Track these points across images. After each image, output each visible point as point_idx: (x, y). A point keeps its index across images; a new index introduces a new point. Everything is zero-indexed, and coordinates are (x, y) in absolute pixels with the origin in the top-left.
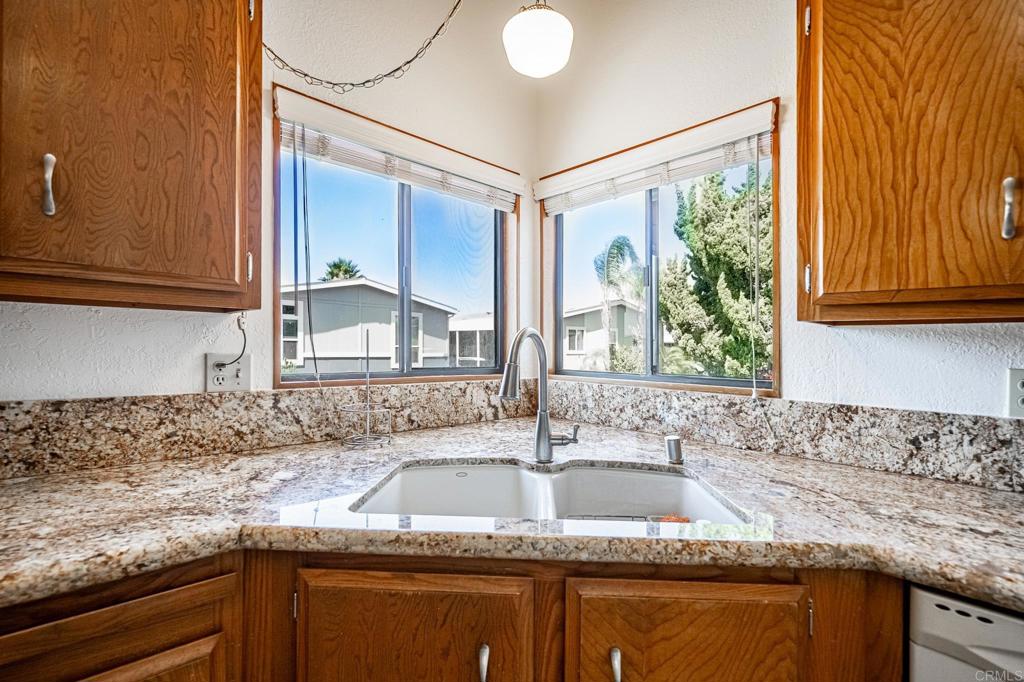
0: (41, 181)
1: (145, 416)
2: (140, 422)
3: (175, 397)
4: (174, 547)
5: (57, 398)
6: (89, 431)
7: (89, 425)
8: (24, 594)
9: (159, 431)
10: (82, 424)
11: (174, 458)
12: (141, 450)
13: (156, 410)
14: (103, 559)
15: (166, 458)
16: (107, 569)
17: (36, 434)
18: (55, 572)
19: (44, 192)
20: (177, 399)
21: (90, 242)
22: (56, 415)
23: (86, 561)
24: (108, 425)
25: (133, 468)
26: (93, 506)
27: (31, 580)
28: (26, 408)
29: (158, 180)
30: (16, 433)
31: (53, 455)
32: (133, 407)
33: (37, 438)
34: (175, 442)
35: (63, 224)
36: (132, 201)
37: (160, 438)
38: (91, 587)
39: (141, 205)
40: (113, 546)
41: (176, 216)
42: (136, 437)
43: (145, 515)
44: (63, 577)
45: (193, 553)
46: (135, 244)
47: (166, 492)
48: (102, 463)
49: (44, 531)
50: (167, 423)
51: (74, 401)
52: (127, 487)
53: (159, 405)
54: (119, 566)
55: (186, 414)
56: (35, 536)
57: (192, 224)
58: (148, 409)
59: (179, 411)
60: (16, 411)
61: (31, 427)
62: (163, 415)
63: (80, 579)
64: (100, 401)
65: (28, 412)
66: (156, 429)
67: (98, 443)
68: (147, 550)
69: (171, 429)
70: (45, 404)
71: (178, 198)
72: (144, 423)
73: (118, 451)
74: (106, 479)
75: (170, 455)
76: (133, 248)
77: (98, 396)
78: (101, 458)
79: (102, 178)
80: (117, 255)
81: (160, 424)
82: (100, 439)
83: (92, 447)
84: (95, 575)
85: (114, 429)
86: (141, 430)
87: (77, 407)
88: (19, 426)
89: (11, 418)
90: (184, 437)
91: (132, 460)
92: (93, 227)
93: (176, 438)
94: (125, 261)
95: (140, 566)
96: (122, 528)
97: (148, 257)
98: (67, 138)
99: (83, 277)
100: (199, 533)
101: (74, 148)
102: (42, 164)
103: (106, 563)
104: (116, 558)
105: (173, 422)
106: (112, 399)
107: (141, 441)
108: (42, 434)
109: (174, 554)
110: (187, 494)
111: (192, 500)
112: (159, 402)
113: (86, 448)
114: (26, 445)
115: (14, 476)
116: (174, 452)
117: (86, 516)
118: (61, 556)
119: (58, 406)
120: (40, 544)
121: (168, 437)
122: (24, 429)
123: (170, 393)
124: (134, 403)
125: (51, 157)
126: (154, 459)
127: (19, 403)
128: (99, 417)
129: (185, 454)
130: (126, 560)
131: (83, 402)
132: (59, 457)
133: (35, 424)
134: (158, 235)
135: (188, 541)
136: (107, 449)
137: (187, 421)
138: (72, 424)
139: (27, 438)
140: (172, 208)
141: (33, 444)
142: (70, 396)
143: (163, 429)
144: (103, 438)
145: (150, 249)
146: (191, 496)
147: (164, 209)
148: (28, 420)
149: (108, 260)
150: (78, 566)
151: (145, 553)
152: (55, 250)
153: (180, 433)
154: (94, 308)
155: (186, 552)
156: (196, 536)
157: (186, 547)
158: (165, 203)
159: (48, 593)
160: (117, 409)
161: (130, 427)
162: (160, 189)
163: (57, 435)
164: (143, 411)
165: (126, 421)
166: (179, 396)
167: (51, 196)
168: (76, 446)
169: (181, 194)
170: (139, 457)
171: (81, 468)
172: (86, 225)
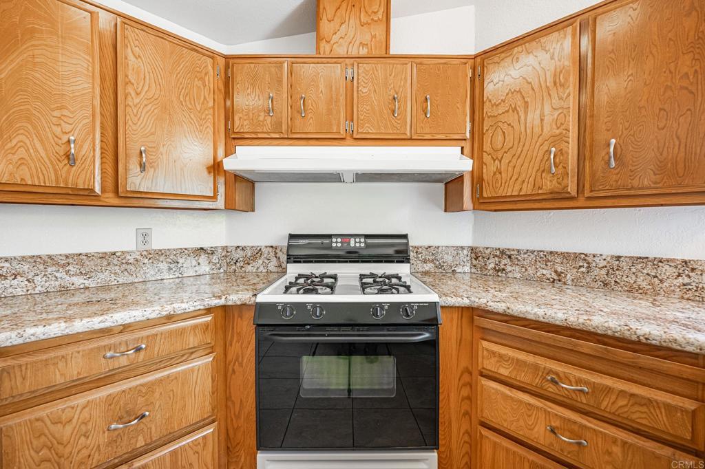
0: (608, 153)
1: (668, 270)
2: (665, 273)
3: (690, 261)
4: (668, 337)
5: (618, 254)
6: (634, 273)
7: (633, 270)
8: (594, 328)
9: (678, 281)
10: (630, 269)
11: (688, 299)
12: (664, 289)
13: (676, 267)
14: (628, 328)
15: (683, 298)
16: (629, 333)
17: (608, 270)
18: (606, 325)
19: (610, 158)
20: (692, 262)
21: (630, 176)
22: (617, 262)
23: (620, 326)
24: (645, 271)
25: (659, 298)
26: (629, 308)
27: (597, 324)
28: (604, 258)
29: (673, 132)
30: (599, 268)
31: (616, 282)
32: (660, 264)
33: (608, 272)
34: (690, 289)
35: (617, 171)
36: (655, 150)
37: (678, 284)
38: (620, 338)
39: (661, 150)
40: (634, 325)
41: (686, 149)
42: (661, 281)
43: (656, 319)
44: (609, 328)
45: (680, 345)
46: (657, 172)
47: (674, 313)
48: (640, 291)
49: (605, 310)
50: (684, 276)
51: (626, 257)
52: (651, 305)
53: (678, 265)
54: (636, 334)
55: (699, 273)
56: (601, 311)
57: (698, 151)
58: (670, 266)
59: (693, 270)
60: (599, 258)
61: (606, 267)
62: (681, 271)
63: (616, 332)
64: (640, 258)
65: (605, 260)
66: (676, 278)
67: (638, 280)
68: (651, 332)
69: (687, 280)
70: (612, 257)
71: (687, 138)
72: (668, 274)
73: (650, 287)
74: (640, 299)
75: (686, 297)
76: (655, 174)
77: (639, 256)
78: (640, 289)
79: (638, 142)
80: (646, 179)
81: (678, 276)
82: (640, 278)
83: (635, 282)
84: (623, 333)
85: (648, 274)
86: (665, 278)
87: (628, 260)
88: (601, 265)
89: (598, 261)
90: (697, 287)
91: (659, 294)
92: (633, 168)
93: (691, 287)
94: (650, 183)
95: (647, 339)
96: (641, 320)
97: (665, 178)
98: (621, 128)
99: (627, 194)
100: (686, 337)
101: (624, 132)
102: (609, 145)
103: (629, 330)
104: (635, 330)
105: (689, 276)
106: (647, 258)
107: (665, 284)
108: (611, 271)
109: (667, 341)
110: (689, 318)
111: (690, 322)
112: (678, 262)
113: (632, 282)
114: (603, 275)
115: (598, 288)
116: (688, 296)
117: (625, 310)
118: (610, 320)
119: (618, 258)
120: (603, 314)
121: (684, 285)
122: (603, 267)
123: (687, 258)
124: (661, 262)
125: (613, 141)
126: (673, 296)
127: (601, 255)
128: (639, 267)
129: (698, 298)
130: (639, 332)
131: (631, 258)
132: (618, 283)
133: (608, 266)
134: (672, 163)
135: (677, 338)
136: (644, 284)
137: (700, 277)
138: (625, 268)
139: (604, 272)
140: (683, 146)
141: (607, 275)
142: (624, 255)
143: (680, 279)
144: (642, 278)
145: (666, 173)
146: (691, 319)
147: (677, 148)
148: (604, 263)
149: (641, 183)
150: (616, 326)
151: (650, 334)
152: (614, 183)
153: (694, 284)
154: (638, 209)
155: (675, 343)
156: (683, 337)
157: (676, 340)
158: (677, 143)
159: (603, 333)
160: (650, 263)
161: (658, 275)
162: (674, 136)
163: (617, 272)
164: (667, 267)
165: (655, 271)
166: (693, 261)
167: (613, 159)
168: (627, 280)
169: (690, 135)
170: (663, 293)
171: (629, 291)
172: (629, 168)
